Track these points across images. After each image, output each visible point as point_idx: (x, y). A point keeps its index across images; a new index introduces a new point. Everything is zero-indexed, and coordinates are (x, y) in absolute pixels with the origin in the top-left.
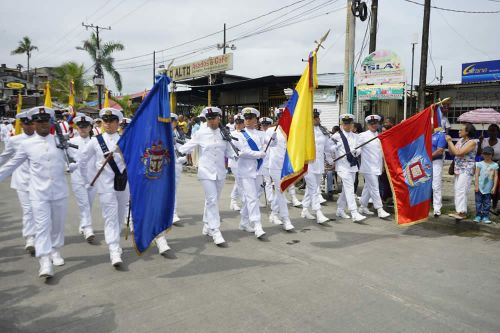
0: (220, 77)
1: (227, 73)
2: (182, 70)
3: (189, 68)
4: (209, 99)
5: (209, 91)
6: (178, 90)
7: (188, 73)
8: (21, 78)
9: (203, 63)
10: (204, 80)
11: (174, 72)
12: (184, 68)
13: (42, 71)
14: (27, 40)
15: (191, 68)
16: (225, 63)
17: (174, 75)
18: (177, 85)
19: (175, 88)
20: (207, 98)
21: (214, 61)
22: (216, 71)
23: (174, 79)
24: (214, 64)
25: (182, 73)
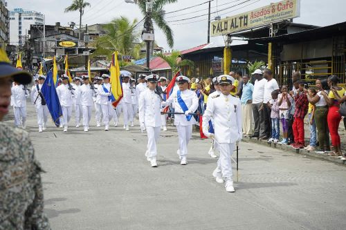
0: (283, 26)
2: (238, 21)
3: (246, 17)
4: (270, 55)
5: (270, 44)
6: (233, 43)
7: (246, 24)
8: (74, 36)
9: (263, 11)
10: (265, 31)
11: (229, 23)
12: (241, 18)
13: (94, 29)
15: (249, 17)
16: (289, 9)
17: (229, 27)
18: (233, 38)
19: (230, 41)
20: (267, 53)
21: (276, 7)
22: (278, 20)
23: (229, 31)
24: (277, 12)
25: (238, 24)
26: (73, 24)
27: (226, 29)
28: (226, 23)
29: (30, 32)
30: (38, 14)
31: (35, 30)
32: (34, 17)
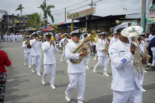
0: (90, 16)
1: (93, 15)
2: (76, 14)
3: (78, 13)
4: (86, 25)
5: (86, 22)
6: (74, 22)
7: (78, 16)
8: (19, 19)
9: (84, 11)
10: (84, 18)
11: (73, 15)
12: (77, 14)
13: (26, 16)
14: (21, 5)
15: (79, 13)
16: (92, 11)
17: (73, 17)
18: (74, 20)
19: (73, 21)
20: (85, 25)
21: (88, 10)
22: (89, 14)
23: (73, 18)
24: (88, 12)
25: (76, 15)
26: (18, 15)
27: (72, 17)
28: (72, 15)
29: (3, 18)
31: (5, 17)
32: (4, 12)
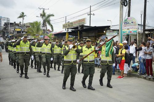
14: (23, 13)
26: (20, 23)
29: (4, 25)
30: (7, 18)
31: (6, 24)
32: (6, 19)
